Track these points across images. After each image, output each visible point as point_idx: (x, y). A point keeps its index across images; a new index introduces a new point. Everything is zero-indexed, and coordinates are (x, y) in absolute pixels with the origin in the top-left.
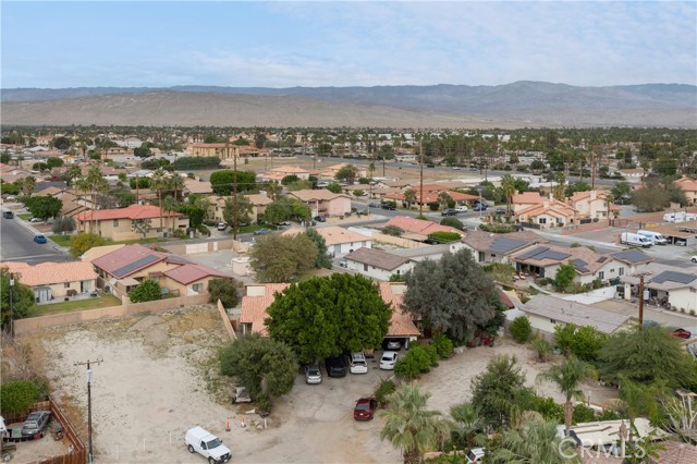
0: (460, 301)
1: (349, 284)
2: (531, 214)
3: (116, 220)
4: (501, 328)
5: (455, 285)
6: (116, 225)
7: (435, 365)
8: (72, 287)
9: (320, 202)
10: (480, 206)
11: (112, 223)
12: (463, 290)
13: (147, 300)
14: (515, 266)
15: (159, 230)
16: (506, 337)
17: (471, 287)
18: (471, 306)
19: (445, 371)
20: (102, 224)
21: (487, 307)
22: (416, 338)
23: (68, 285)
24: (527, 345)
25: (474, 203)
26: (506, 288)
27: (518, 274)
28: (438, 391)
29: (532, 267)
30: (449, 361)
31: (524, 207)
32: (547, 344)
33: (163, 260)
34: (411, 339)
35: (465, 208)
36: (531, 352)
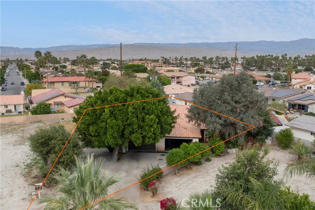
0: (232, 110)
1: (138, 92)
2: (302, 84)
3: (62, 82)
4: (270, 138)
5: (229, 98)
6: (63, 85)
7: (208, 160)
8: (9, 108)
9: (178, 78)
10: (271, 83)
11: (61, 84)
12: (236, 102)
13: (40, 114)
14: (287, 105)
15: (85, 88)
16: (273, 145)
17: (243, 100)
18: (242, 115)
19: (215, 165)
20: (55, 84)
21: (257, 117)
22: (197, 140)
23: (6, 106)
24: (289, 150)
25: (268, 82)
26: (277, 113)
27: (289, 110)
28: (202, 179)
29: (299, 105)
30: (222, 158)
31: (298, 81)
32: (306, 148)
33: (63, 95)
34: (194, 140)
35: (262, 84)
36: (291, 156)
